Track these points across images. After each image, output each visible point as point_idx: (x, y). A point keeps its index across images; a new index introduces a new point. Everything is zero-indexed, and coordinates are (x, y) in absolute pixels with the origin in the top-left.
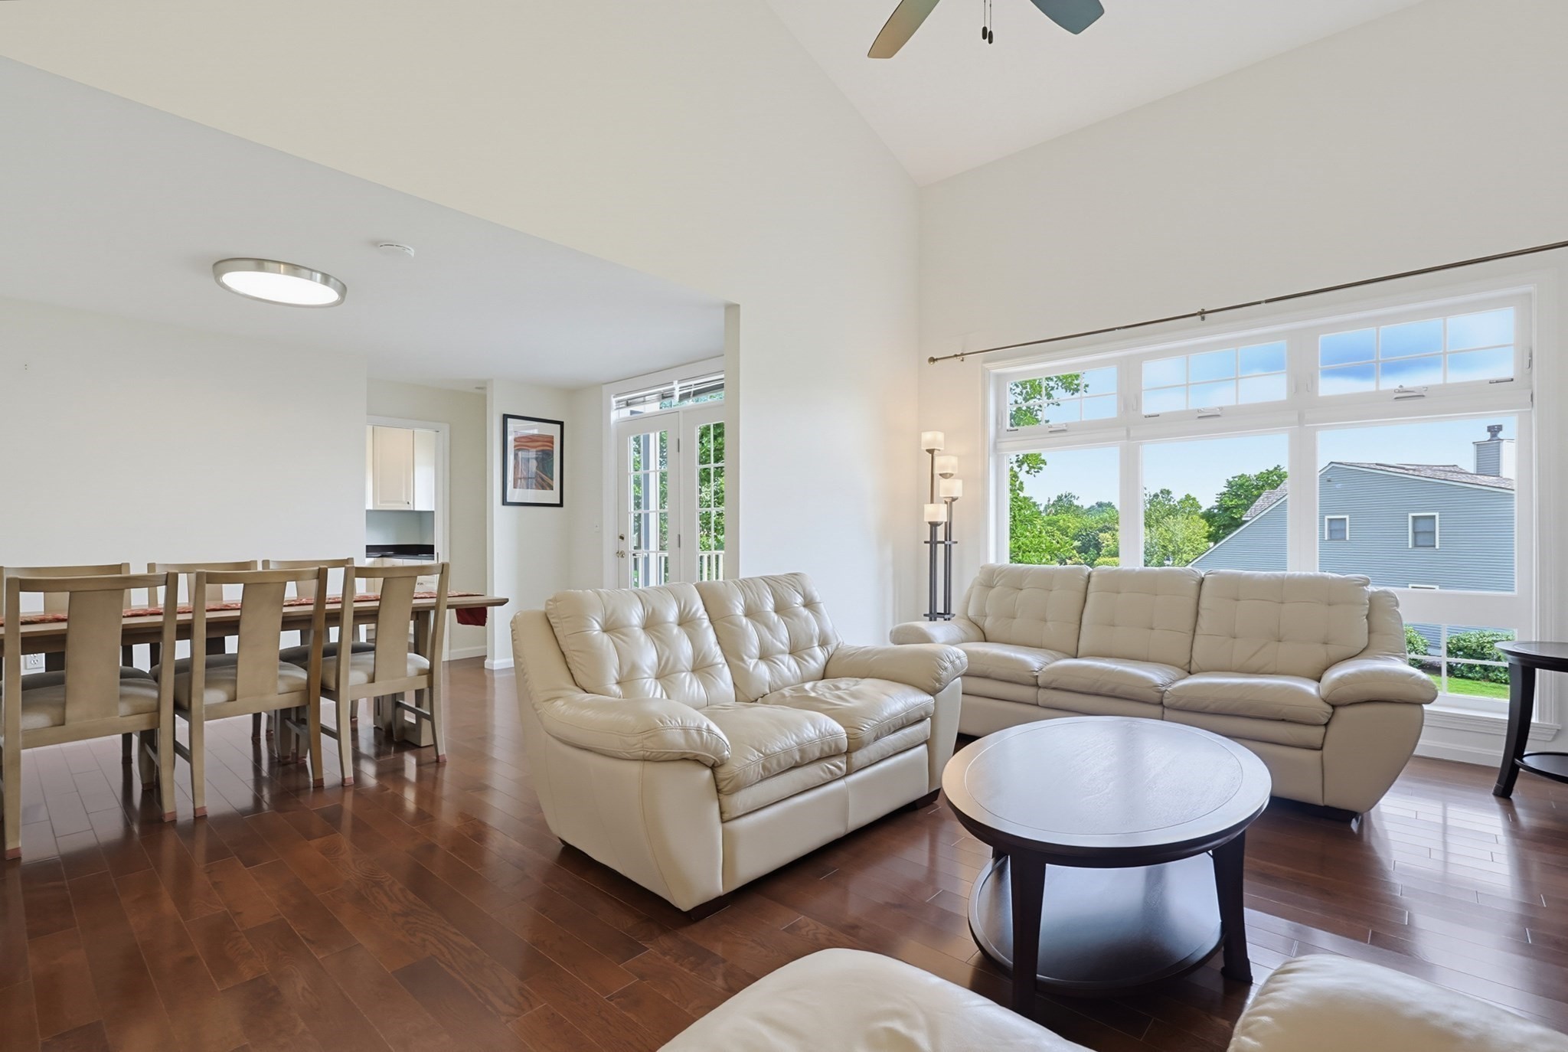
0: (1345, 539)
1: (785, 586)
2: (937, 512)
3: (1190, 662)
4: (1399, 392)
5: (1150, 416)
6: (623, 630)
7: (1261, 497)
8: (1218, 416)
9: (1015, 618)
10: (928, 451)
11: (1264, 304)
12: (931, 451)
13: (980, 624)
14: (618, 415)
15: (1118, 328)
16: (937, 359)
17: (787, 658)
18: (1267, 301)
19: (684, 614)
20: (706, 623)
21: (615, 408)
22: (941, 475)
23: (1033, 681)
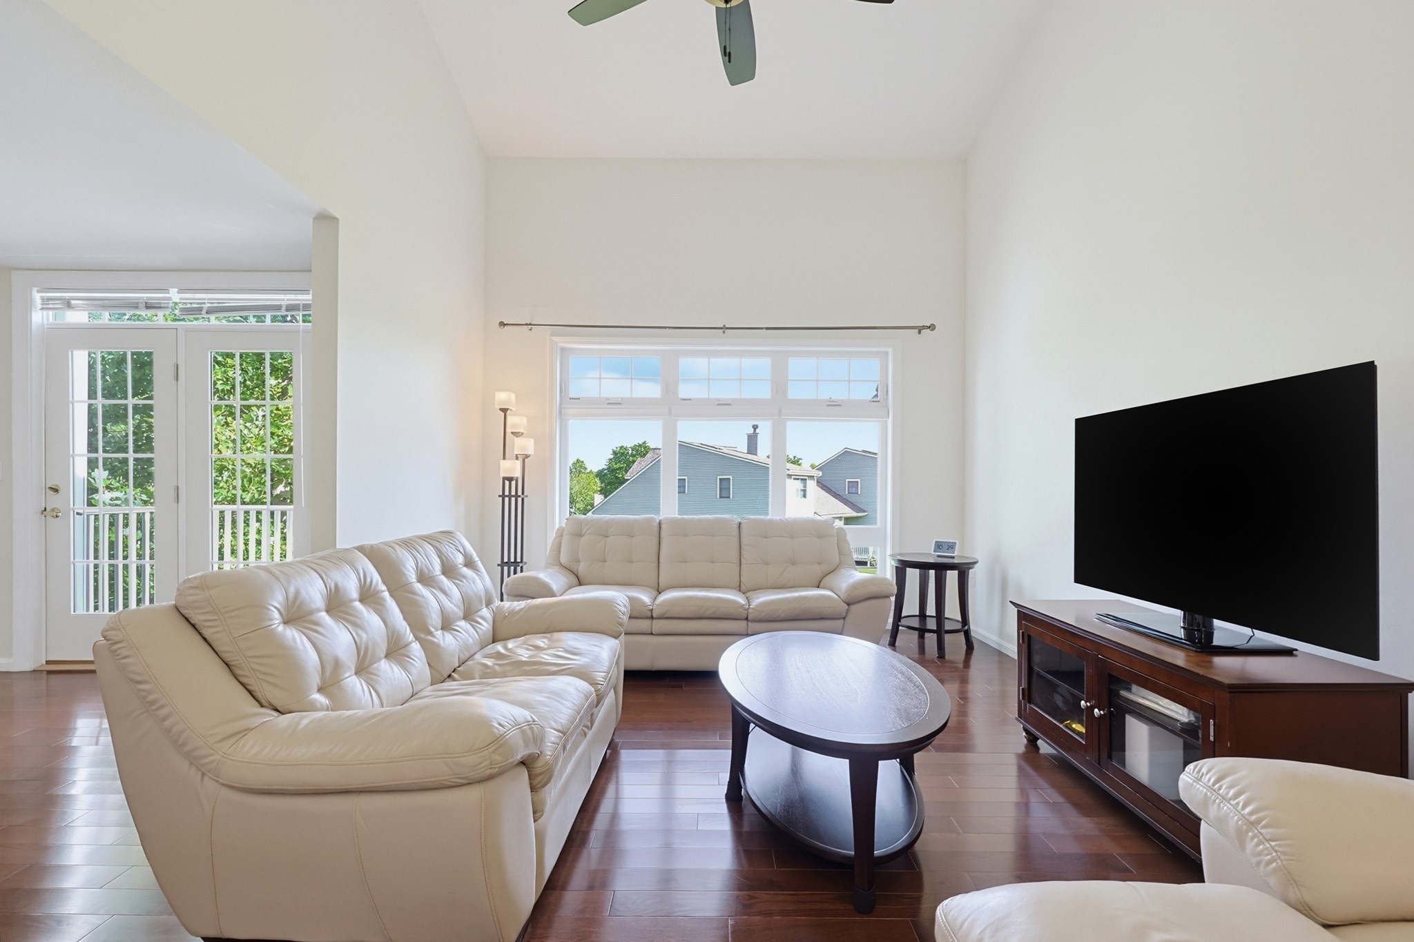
0: (685, 492)
1: (448, 545)
2: (512, 467)
3: (740, 585)
4: (830, 401)
5: (684, 400)
6: (311, 617)
7: (636, 463)
8: (730, 404)
9: (605, 562)
10: (501, 410)
11: (764, 330)
12: (504, 410)
13: (574, 569)
14: (39, 318)
15: (669, 328)
16: (507, 324)
17: (462, 623)
18: (767, 329)
19: (366, 588)
20: (386, 594)
21: (40, 306)
22: (512, 433)
23: (649, 614)
